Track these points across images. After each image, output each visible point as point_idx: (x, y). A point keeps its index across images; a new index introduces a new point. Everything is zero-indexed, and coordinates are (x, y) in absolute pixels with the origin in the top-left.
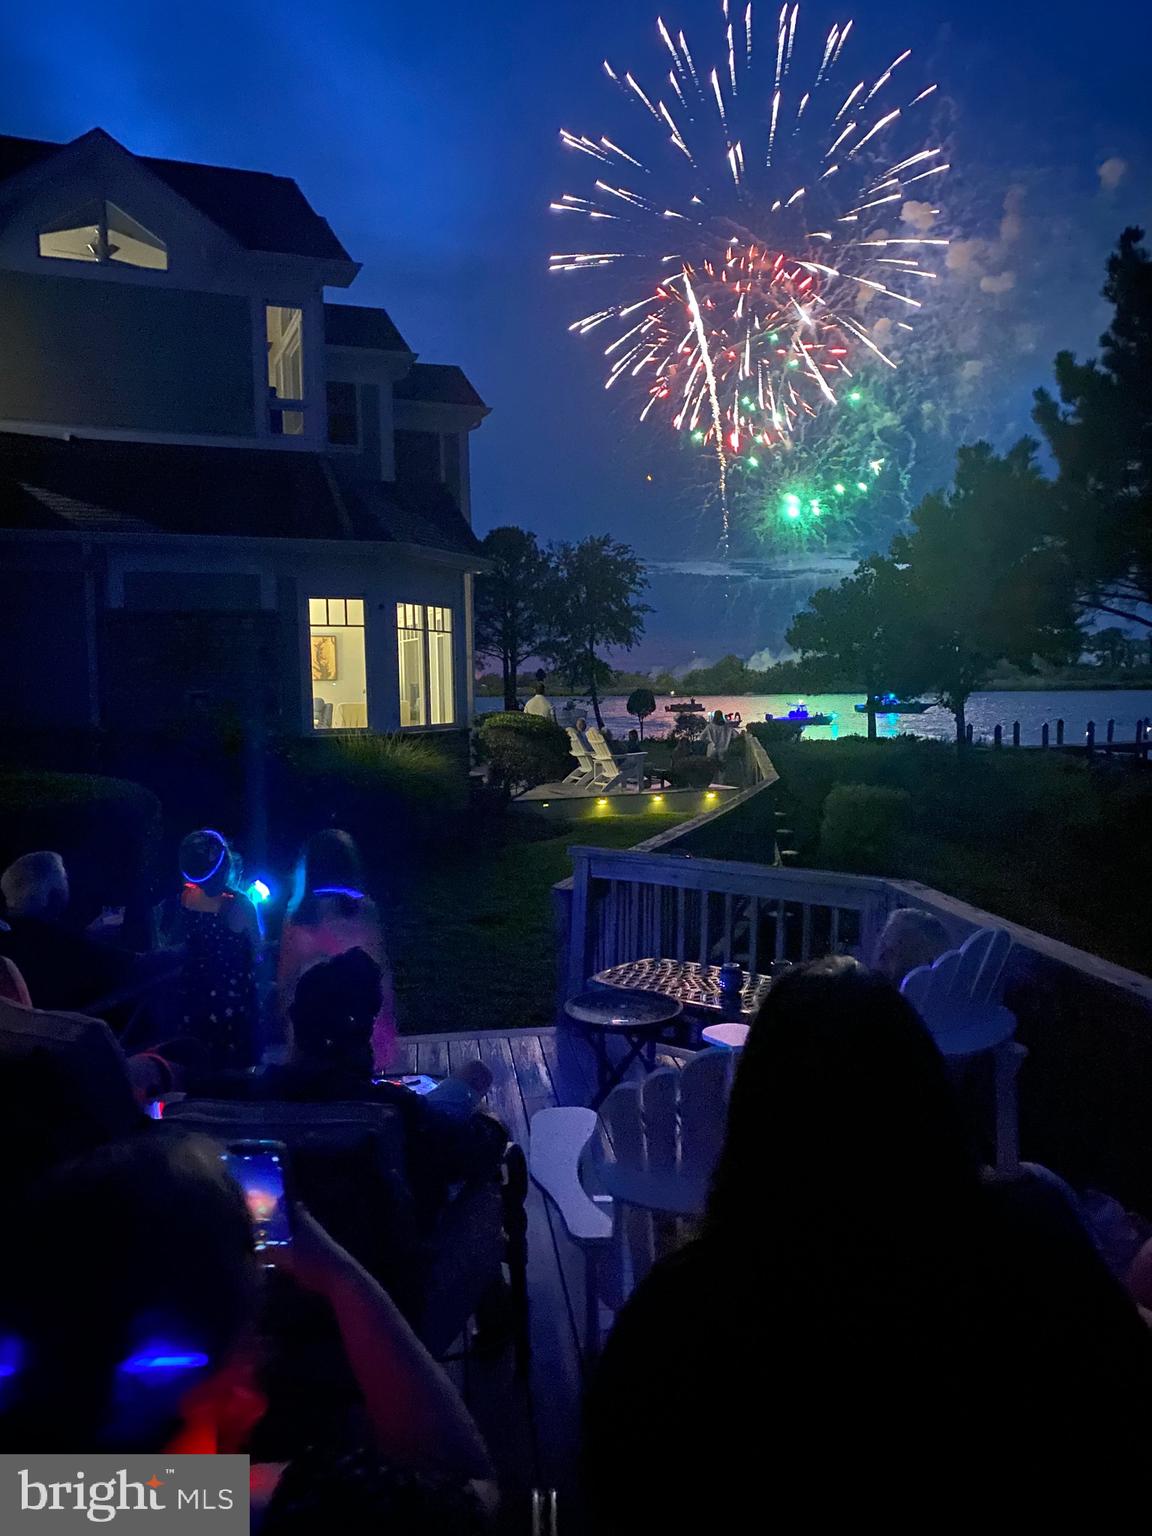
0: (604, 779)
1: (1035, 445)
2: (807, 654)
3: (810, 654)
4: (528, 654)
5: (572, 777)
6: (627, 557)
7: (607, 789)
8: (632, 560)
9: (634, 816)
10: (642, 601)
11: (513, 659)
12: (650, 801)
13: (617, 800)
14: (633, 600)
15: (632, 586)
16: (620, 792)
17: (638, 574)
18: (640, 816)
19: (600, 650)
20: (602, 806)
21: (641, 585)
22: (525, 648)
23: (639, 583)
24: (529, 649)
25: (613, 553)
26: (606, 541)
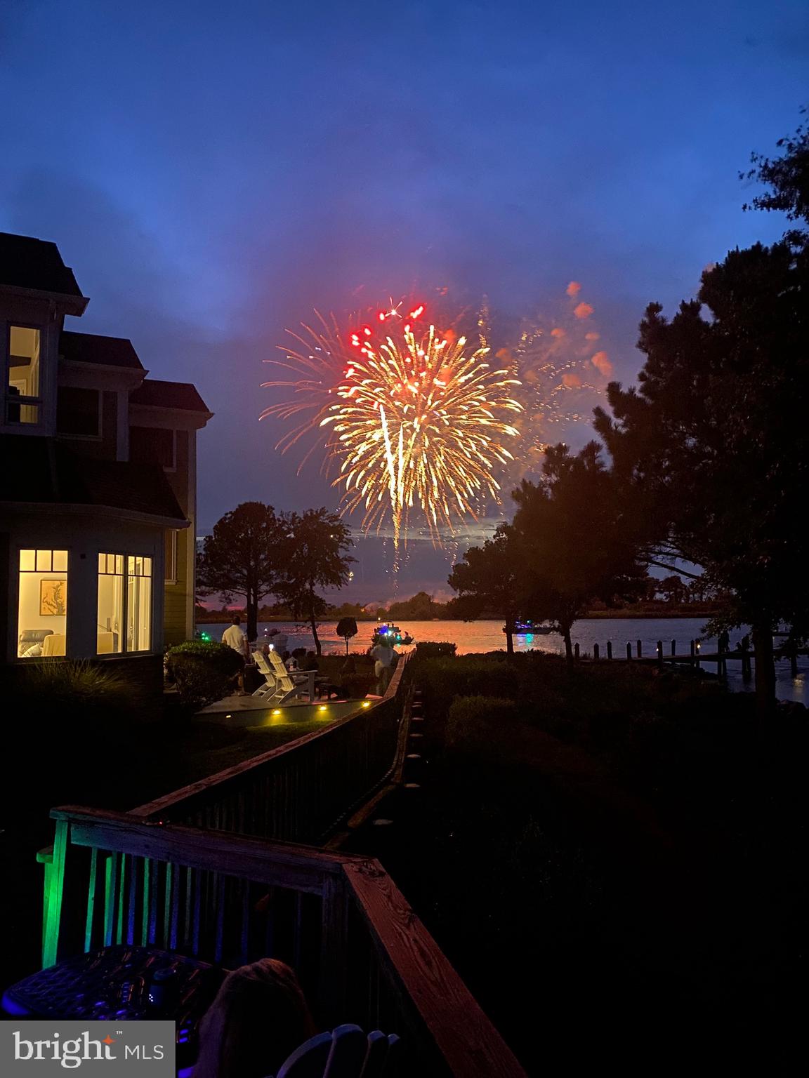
0: (282, 692)
1: (598, 448)
2: (463, 593)
3: (465, 593)
4: (267, 592)
5: (260, 690)
6: (336, 523)
7: (283, 701)
8: (341, 526)
9: (301, 724)
10: (348, 554)
11: (255, 596)
12: (317, 710)
13: (289, 710)
14: (342, 553)
15: (340, 544)
16: (296, 704)
17: (345, 536)
18: (307, 723)
19: (318, 590)
20: (277, 716)
21: (347, 544)
22: (264, 588)
23: (345, 542)
24: (268, 588)
25: (327, 521)
26: (323, 511)
